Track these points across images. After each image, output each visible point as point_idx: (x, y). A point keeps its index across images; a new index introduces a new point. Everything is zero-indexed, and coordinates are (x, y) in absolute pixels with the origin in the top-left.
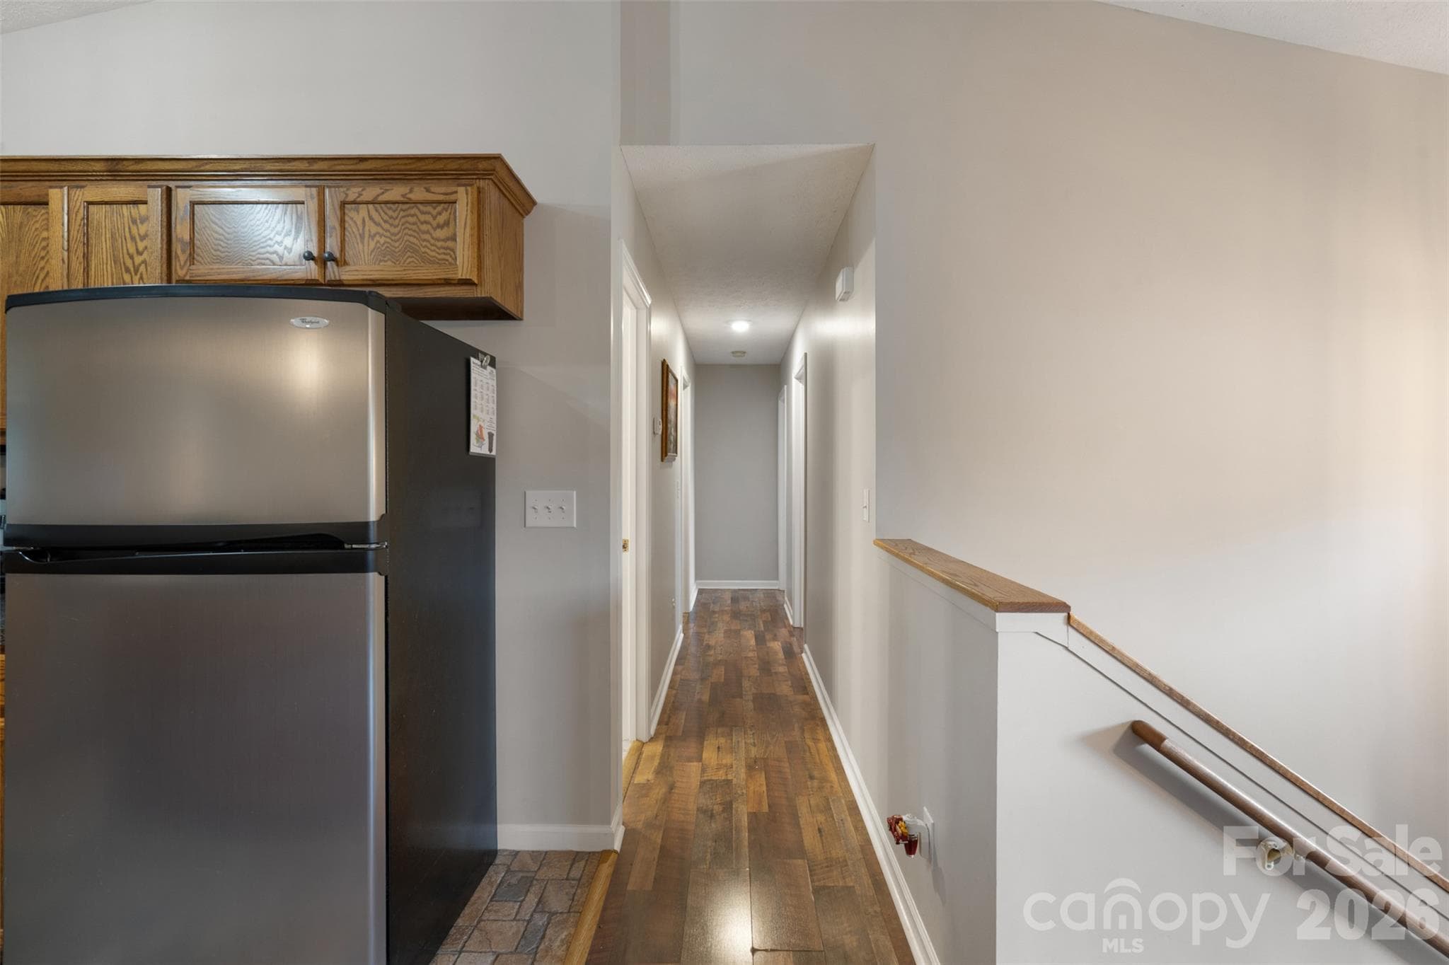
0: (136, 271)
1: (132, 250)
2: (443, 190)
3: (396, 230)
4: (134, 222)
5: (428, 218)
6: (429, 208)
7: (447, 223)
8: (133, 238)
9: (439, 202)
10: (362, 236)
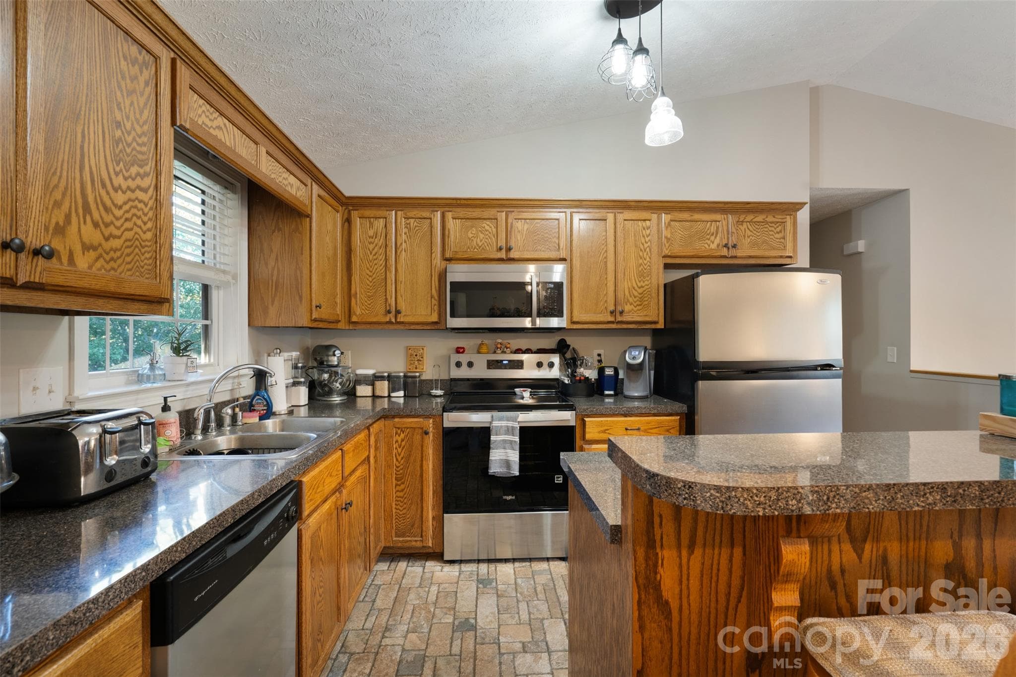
0: (645, 251)
1: (643, 241)
2: (780, 217)
3: (758, 234)
4: (644, 229)
5: (773, 229)
6: (773, 225)
7: (781, 231)
8: (644, 236)
9: (778, 222)
10: (744, 236)
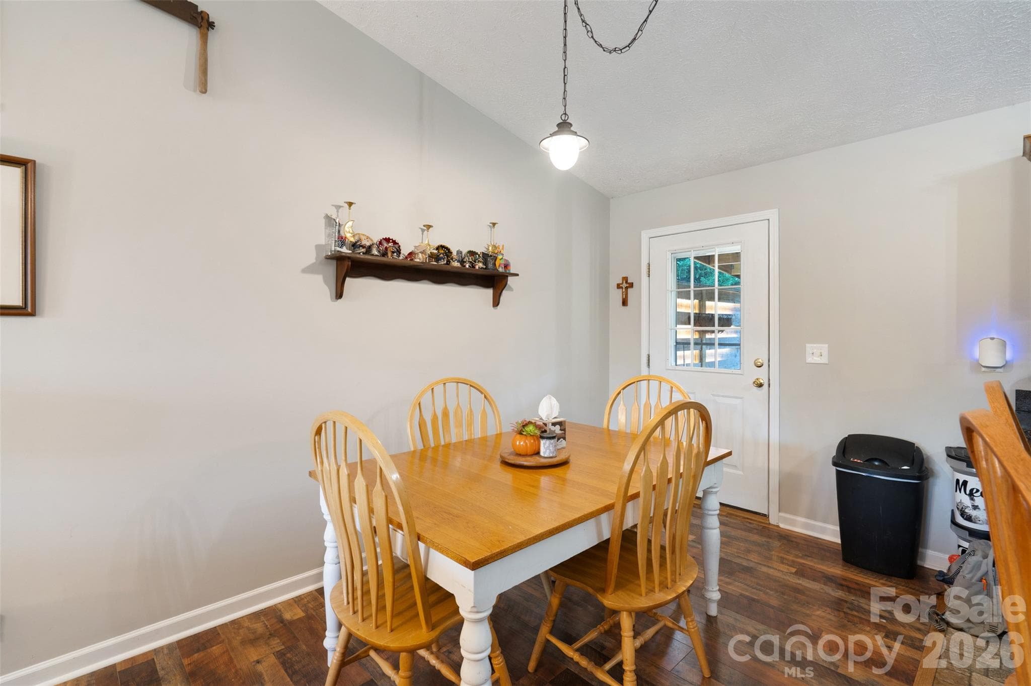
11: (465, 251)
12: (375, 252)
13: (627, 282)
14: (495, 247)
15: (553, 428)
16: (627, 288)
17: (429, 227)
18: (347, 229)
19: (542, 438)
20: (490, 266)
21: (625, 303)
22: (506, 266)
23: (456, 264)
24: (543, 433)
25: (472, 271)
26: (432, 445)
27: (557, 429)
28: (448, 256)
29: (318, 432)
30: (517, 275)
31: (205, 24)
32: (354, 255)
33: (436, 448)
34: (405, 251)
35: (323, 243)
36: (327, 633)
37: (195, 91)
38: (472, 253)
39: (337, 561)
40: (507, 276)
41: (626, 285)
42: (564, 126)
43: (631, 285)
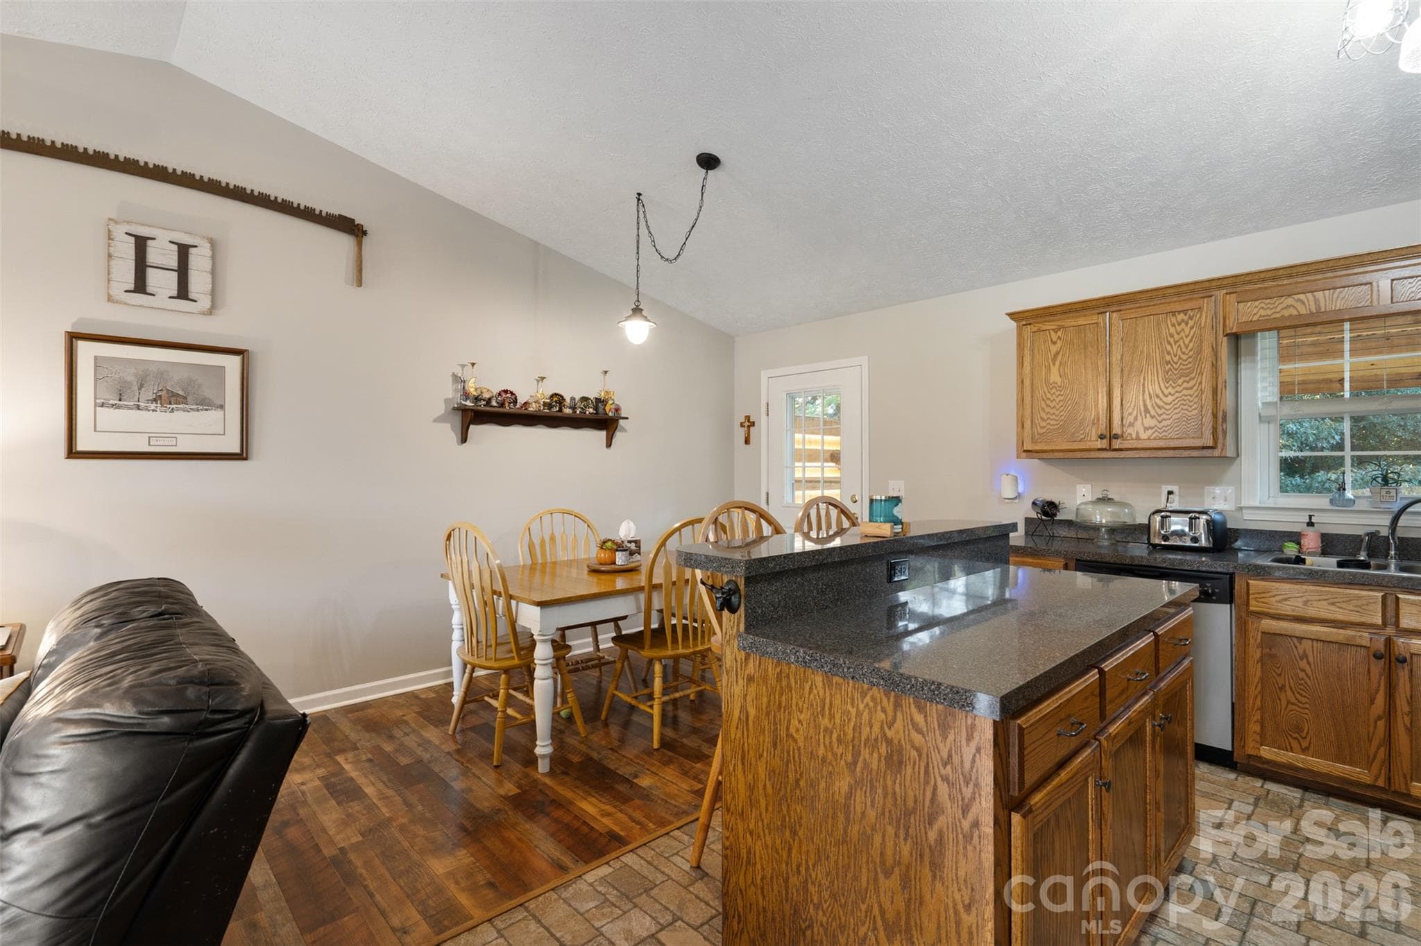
11: (578, 398)
12: (494, 403)
13: (749, 421)
14: (607, 393)
15: (629, 545)
16: (749, 427)
17: (543, 378)
18: (470, 384)
19: (617, 550)
20: (601, 410)
21: (747, 441)
22: (617, 410)
23: (567, 411)
24: (619, 547)
25: (583, 416)
26: (540, 561)
27: (633, 546)
28: (560, 403)
29: (449, 538)
30: (627, 418)
31: (360, 234)
32: (476, 408)
33: (544, 565)
34: (521, 400)
35: (451, 397)
36: (454, 693)
37: (353, 285)
38: (584, 399)
39: (462, 639)
40: (618, 420)
41: (749, 424)
42: (637, 311)
43: (753, 424)
